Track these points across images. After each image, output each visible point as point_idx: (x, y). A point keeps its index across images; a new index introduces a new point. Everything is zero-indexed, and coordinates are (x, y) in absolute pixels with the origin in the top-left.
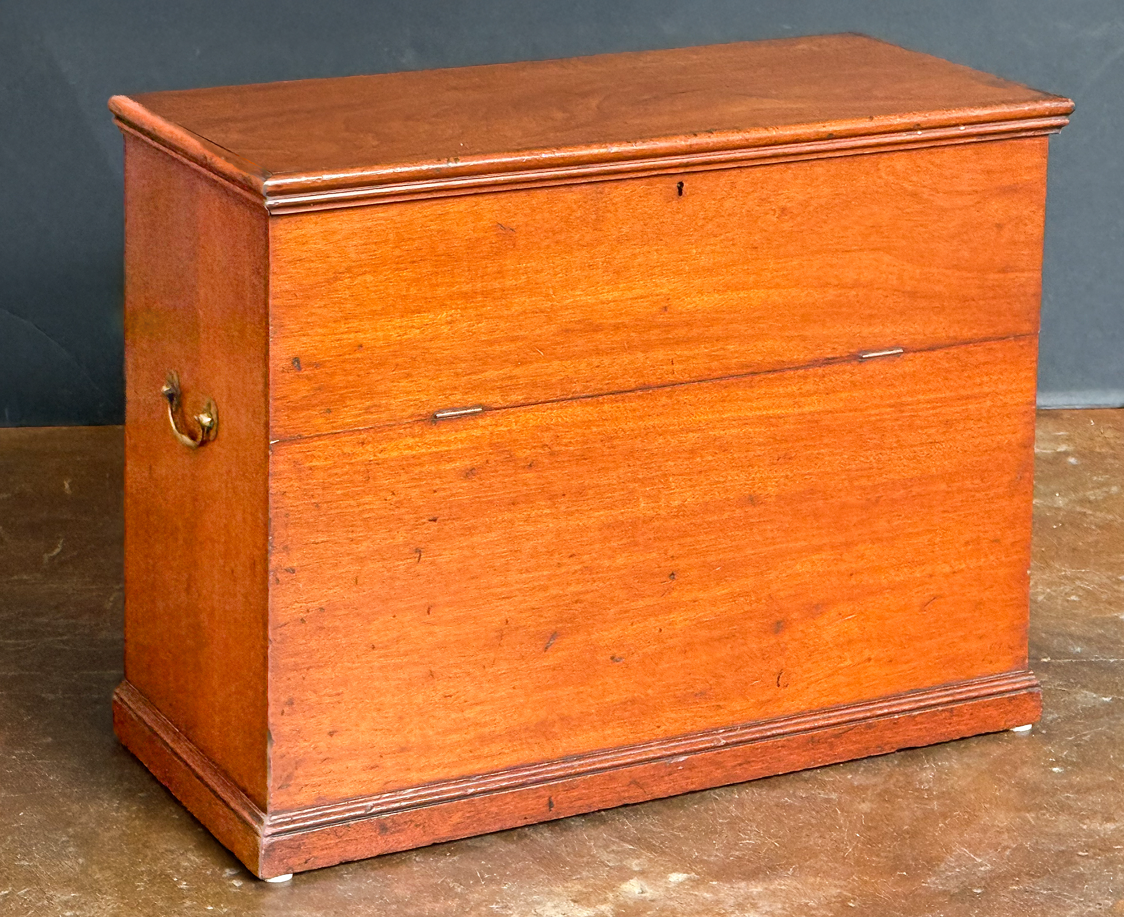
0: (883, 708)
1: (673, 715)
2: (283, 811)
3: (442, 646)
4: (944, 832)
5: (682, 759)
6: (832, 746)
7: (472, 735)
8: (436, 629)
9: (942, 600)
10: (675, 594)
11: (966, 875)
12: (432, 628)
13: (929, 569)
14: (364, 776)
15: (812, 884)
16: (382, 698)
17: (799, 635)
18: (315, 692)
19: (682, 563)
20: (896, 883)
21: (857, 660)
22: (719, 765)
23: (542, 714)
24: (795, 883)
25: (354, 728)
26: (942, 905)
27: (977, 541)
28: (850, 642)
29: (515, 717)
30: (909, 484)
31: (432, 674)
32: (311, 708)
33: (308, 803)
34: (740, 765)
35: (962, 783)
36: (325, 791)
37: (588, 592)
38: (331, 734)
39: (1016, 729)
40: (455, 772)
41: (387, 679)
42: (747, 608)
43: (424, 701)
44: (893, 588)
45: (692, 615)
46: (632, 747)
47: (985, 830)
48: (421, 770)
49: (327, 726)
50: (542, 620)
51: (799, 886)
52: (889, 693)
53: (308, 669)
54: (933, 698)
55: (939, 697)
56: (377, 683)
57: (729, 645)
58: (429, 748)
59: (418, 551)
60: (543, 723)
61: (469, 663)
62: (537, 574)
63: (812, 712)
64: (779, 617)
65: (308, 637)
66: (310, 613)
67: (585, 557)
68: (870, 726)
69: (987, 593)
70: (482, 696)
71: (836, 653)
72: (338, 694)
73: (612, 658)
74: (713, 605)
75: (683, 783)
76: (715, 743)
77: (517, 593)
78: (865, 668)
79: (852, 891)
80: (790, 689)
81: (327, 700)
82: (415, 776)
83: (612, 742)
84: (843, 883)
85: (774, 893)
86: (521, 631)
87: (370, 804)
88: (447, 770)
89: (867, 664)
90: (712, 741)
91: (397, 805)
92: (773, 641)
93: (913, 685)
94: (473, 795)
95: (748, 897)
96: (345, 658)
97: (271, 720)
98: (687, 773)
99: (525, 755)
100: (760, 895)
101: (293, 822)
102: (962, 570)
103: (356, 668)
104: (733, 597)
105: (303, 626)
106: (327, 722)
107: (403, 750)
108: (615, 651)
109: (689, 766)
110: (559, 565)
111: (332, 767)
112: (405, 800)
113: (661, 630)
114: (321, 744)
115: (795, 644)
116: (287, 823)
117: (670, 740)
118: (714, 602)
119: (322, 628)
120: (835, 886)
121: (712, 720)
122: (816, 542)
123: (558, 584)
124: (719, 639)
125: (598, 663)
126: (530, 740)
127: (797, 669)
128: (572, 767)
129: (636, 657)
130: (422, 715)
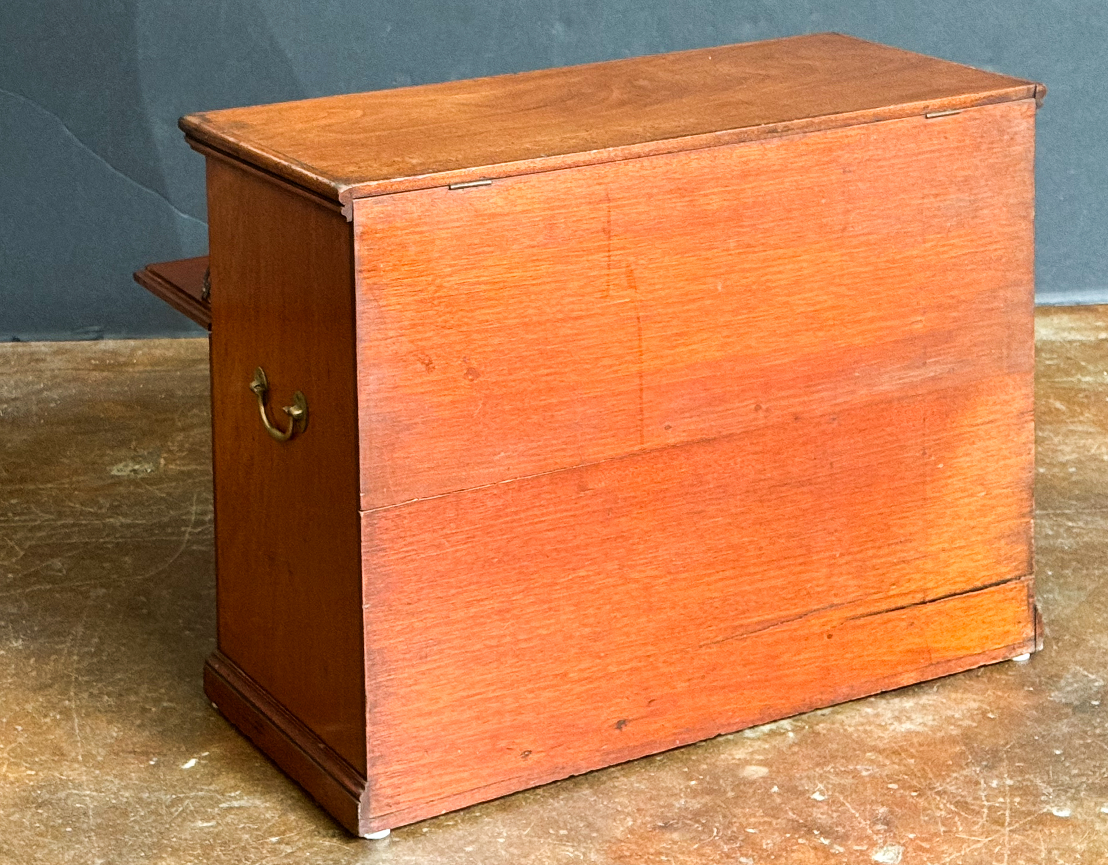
4: (1058, 653)
11: (1084, 690)
15: (955, 700)
20: (1026, 697)
24: (940, 699)
26: (1067, 715)
35: (1068, 611)
47: (1093, 650)
51: (944, 701)
79: (989, 704)
84: (981, 698)
85: (924, 707)
95: (903, 710)
100: (913, 710)
120: (974, 700)
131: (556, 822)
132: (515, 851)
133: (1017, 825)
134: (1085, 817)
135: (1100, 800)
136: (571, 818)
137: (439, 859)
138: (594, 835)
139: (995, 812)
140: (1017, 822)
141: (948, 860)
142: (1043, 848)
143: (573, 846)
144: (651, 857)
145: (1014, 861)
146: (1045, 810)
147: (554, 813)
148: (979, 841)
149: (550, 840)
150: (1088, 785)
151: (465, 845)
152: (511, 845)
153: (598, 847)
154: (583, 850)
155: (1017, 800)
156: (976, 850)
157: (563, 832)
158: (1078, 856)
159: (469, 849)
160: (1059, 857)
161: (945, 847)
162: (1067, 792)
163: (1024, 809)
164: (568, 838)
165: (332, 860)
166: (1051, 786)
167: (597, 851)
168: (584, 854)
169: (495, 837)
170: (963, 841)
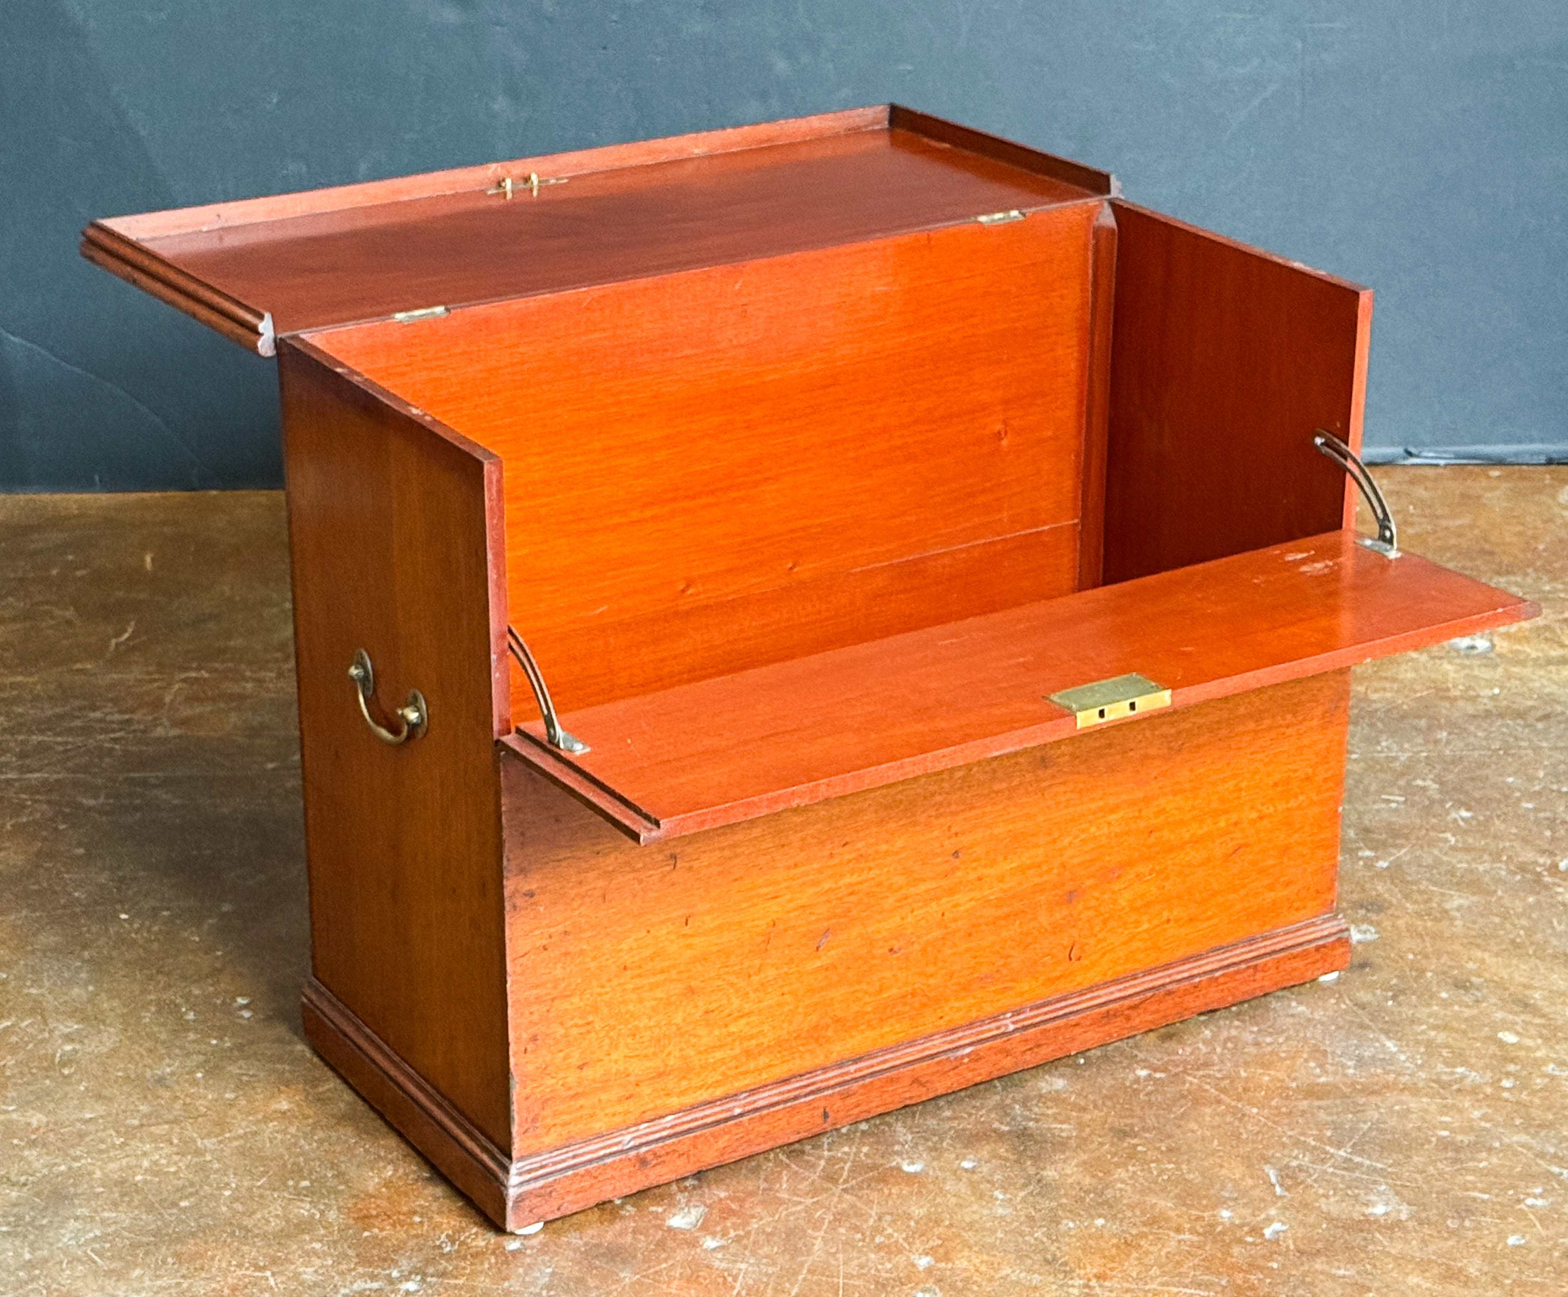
0: (1182, 972)
1: (957, 1004)
2: (530, 1156)
3: (704, 958)
5: (968, 1050)
6: (1128, 1018)
7: (737, 1051)
8: (696, 941)
9: (1248, 849)
10: (959, 874)
12: (690, 941)
13: (1234, 817)
14: (619, 1108)
16: (637, 1023)
17: (1093, 903)
18: (562, 1024)
19: (965, 840)
21: (1155, 922)
22: (1008, 1053)
23: (814, 1018)
25: (607, 1058)
27: (1288, 781)
28: (1148, 905)
29: (785, 1025)
30: (1216, 726)
31: (692, 991)
32: (557, 1042)
33: (558, 1144)
34: (1030, 1049)
36: (574, 1129)
37: (861, 883)
38: (581, 1067)
39: (1322, 979)
40: (719, 1092)
41: (641, 1001)
42: (1037, 880)
43: (684, 1020)
44: (1195, 841)
45: (977, 894)
46: (912, 1043)
48: (682, 1093)
49: (576, 1058)
50: (813, 918)
52: (1189, 954)
53: (553, 1000)
54: (1237, 955)
55: (1242, 953)
56: (631, 1007)
57: (1018, 922)
58: (690, 1070)
59: (674, 857)
60: (816, 1028)
61: (734, 973)
62: (807, 868)
63: (1106, 984)
64: (1070, 886)
65: (551, 965)
66: (553, 939)
67: (860, 845)
68: (1169, 993)
69: (1296, 836)
70: (747, 1007)
71: (1134, 917)
72: (588, 1024)
73: (891, 950)
74: (1001, 881)
75: (970, 1075)
76: (1002, 1030)
77: (784, 892)
78: (1165, 930)
80: (1085, 962)
81: (575, 1031)
82: (674, 1102)
83: (891, 1040)
86: (790, 932)
87: (628, 1137)
88: (711, 1090)
89: (1166, 926)
90: (998, 1028)
91: (657, 1136)
92: (1065, 912)
93: (1215, 943)
94: (741, 1115)
96: (595, 983)
97: (512, 1061)
98: (972, 1066)
99: (796, 1065)
101: (542, 1167)
102: (1270, 816)
103: (607, 993)
104: (1023, 869)
105: (546, 953)
106: (576, 1055)
107: (660, 1075)
108: (894, 942)
109: (975, 1058)
110: (831, 855)
111: (582, 1102)
112: (664, 1129)
113: (943, 915)
114: (569, 1080)
115: (1091, 913)
116: (536, 1170)
117: (953, 1031)
118: (1001, 879)
119: (566, 954)
121: (1000, 1004)
122: (1112, 801)
123: (830, 877)
124: (1006, 917)
125: (874, 958)
126: (801, 1048)
127: (1092, 941)
128: (847, 1073)
129: (916, 947)
130: (682, 1035)
131: (301, 1170)
132: (240, 1208)
133: (854, 1182)
134: (939, 1173)
135: (965, 1151)
136: (319, 1166)
137: (144, 1217)
138: (342, 1187)
139: (834, 1165)
140: (854, 1178)
141: (756, 1226)
142: (873, 1213)
143: (311, 1202)
144: (402, 1217)
145: (834, 1229)
146: (894, 1164)
147: (301, 1159)
148: (800, 1203)
149: (286, 1195)
150: (956, 1132)
151: (181, 1199)
152: (237, 1200)
153: (342, 1204)
154: (322, 1207)
155: (865, 1149)
156: (794, 1214)
157: (305, 1183)
158: (912, 1223)
159: (183, 1204)
160: (889, 1225)
161: (758, 1209)
162: (927, 1140)
163: (869, 1161)
164: (310, 1192)
165: (14, 1215)
166: (912, 1133)
167: (339, 1209)
168: (322, 1213)
169: (219, 1188)
170: (781, 1202)
